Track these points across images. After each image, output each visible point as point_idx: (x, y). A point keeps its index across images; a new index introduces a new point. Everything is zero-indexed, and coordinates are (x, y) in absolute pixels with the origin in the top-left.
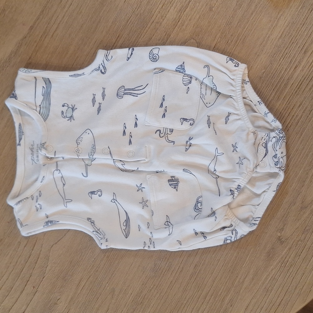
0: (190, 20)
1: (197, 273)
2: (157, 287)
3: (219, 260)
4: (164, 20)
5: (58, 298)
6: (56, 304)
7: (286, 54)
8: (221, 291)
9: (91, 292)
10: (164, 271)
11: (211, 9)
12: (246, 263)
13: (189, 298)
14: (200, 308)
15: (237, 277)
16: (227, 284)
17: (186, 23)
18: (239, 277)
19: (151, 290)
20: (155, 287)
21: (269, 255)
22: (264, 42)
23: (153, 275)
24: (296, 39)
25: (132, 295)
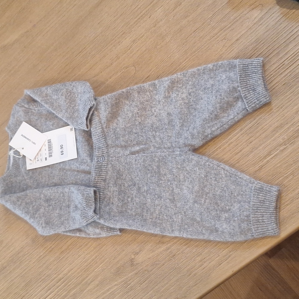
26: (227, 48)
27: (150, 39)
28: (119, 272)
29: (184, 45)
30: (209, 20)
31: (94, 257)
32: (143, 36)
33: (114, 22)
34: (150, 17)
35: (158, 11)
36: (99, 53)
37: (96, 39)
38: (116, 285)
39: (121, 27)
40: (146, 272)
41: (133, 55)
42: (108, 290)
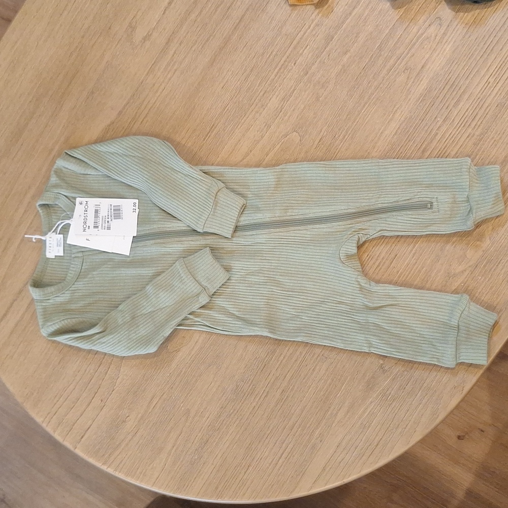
0: (293, 110)
1: (283, 400)
2: (237, 411)
3: (310, 386)
4: (264, 109)
5: (127, 415)
6: (124, 421)
7: (401, 153)
8: (310, 423)
9: (163, 411)
10: (246, 395)
11: (317, 99)
12: (342, 392)
13: (273, 428)
14: (284, 441)
15: (329, 408)
16: (318, 415)
17: (288, 114)
18: (332, 408)
19: (230, 415)
20: (236, 411)
21: (368, 386)
22: (377, 139)
23: (234, 398)
24: (413, 136)
25: (209, 419)
26: (412, 80)
27: (305, 91)
28: (370, 386)
29: (356, 88)
30: (378, 51)
31: (329, 381)
32: (294, 90)
33: (245, 80)
34: (295, 64)
35: (303, 54)
36: (239, 127)
37: (226, 110)
38: (371, 402)
39: (257, 85)
40: (406, 373)
41: (289, 117)
42: (364, 412)
